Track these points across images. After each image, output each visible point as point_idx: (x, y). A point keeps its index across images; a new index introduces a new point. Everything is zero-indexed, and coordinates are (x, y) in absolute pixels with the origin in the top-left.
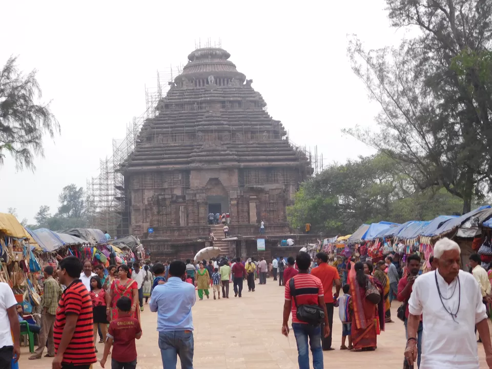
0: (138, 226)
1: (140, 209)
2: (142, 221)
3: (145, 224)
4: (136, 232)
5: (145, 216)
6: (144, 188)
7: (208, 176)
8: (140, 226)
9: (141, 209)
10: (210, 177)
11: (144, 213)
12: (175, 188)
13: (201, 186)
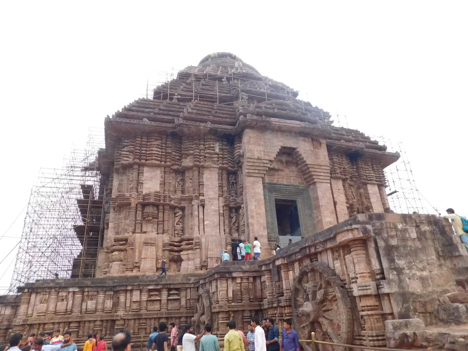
0: (122, 240)
1: (130, 204)
2: (131, 229)
3: (138, 235)
4: (116, 253)
5: (139, 218)
6: (143, 161)
7: (277, 143)
8: (126, 240)
9: (133, 205)
10: (281, 144)
11: (139, 213)
12: (207, 168)
13: (267, 158)
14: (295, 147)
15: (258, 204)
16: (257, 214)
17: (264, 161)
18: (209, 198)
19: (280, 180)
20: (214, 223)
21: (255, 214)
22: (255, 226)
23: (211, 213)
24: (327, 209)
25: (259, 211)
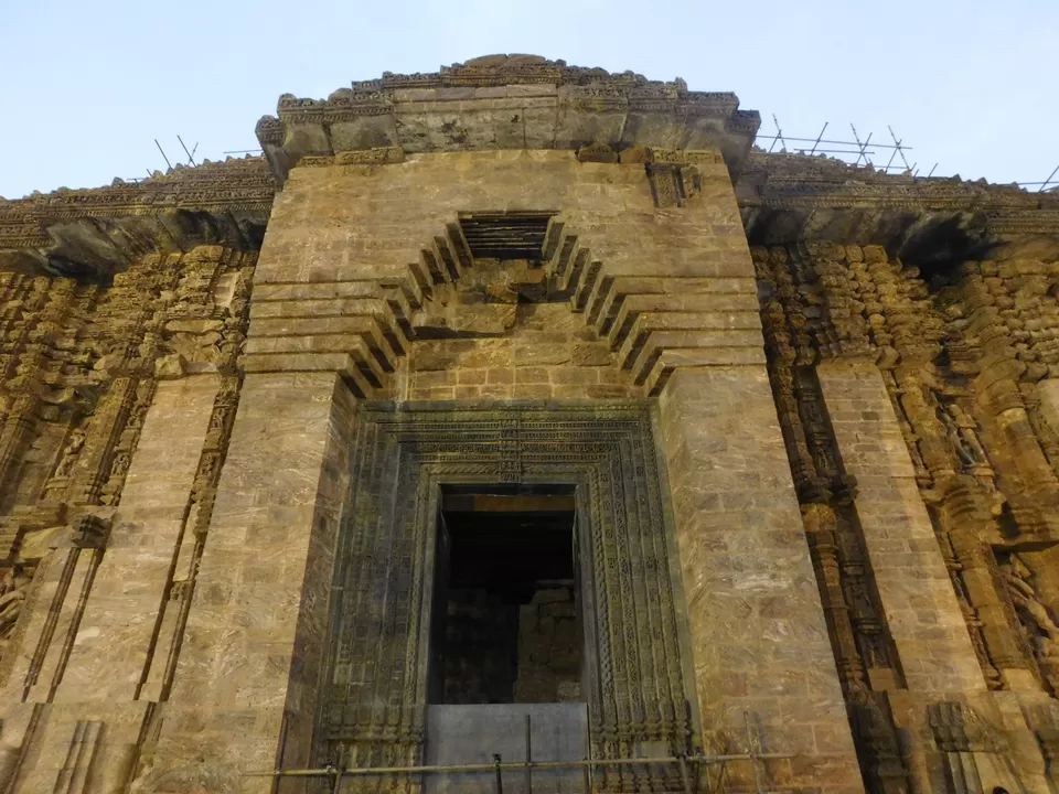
10: (463, 203)
13: (367, 269)
14: (540, 206)
15: (277, 515)
16: (254, 575)
17: (349, 288)
18: (140, 513)
19: (480, 387)
20: (124, 636)
21: (237, 577)
22: (217, 651)
23: (128, 585)
24: (749, 519)
25: (265, 559)
